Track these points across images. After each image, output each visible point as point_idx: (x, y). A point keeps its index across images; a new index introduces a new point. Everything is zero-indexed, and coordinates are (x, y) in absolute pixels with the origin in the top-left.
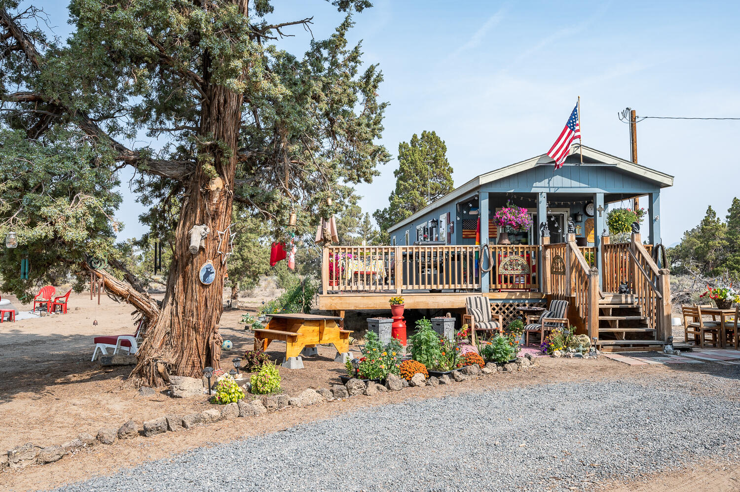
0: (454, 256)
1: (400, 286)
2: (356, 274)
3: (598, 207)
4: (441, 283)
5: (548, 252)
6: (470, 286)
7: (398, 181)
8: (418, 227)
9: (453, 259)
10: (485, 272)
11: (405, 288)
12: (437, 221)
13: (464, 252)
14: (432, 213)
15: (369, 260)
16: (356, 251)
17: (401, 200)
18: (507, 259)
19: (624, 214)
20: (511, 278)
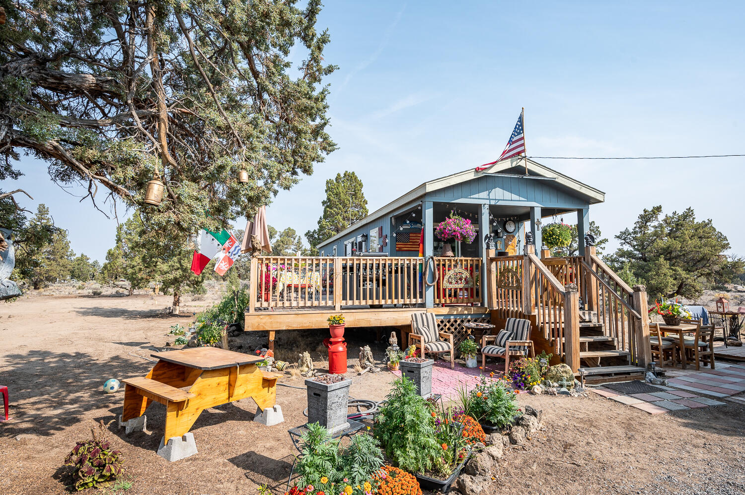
0: (397, 268)
1: (339, 302)
2: (289, 286)
3: (536, 221)
4: (384, 298)
5: (493, 265)
6: (414, 301)
7: (325, 209)
8: (346, 243)
9: (396, 272)
10: (429, 286)
11: (344, 304)
12: (367, 236)
13: (408, 264)
14: (361, 229)
15: (305, 273)
16: (289, 262)
17: (328, 223)
18: (452, 272)
19: (558, 228)
20: (455, 292)
